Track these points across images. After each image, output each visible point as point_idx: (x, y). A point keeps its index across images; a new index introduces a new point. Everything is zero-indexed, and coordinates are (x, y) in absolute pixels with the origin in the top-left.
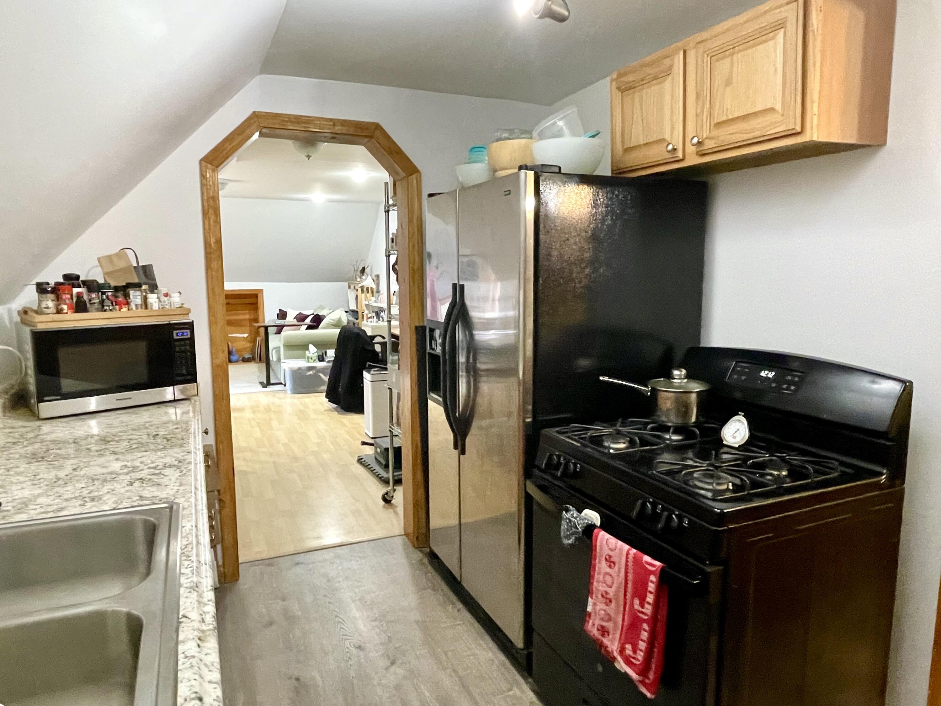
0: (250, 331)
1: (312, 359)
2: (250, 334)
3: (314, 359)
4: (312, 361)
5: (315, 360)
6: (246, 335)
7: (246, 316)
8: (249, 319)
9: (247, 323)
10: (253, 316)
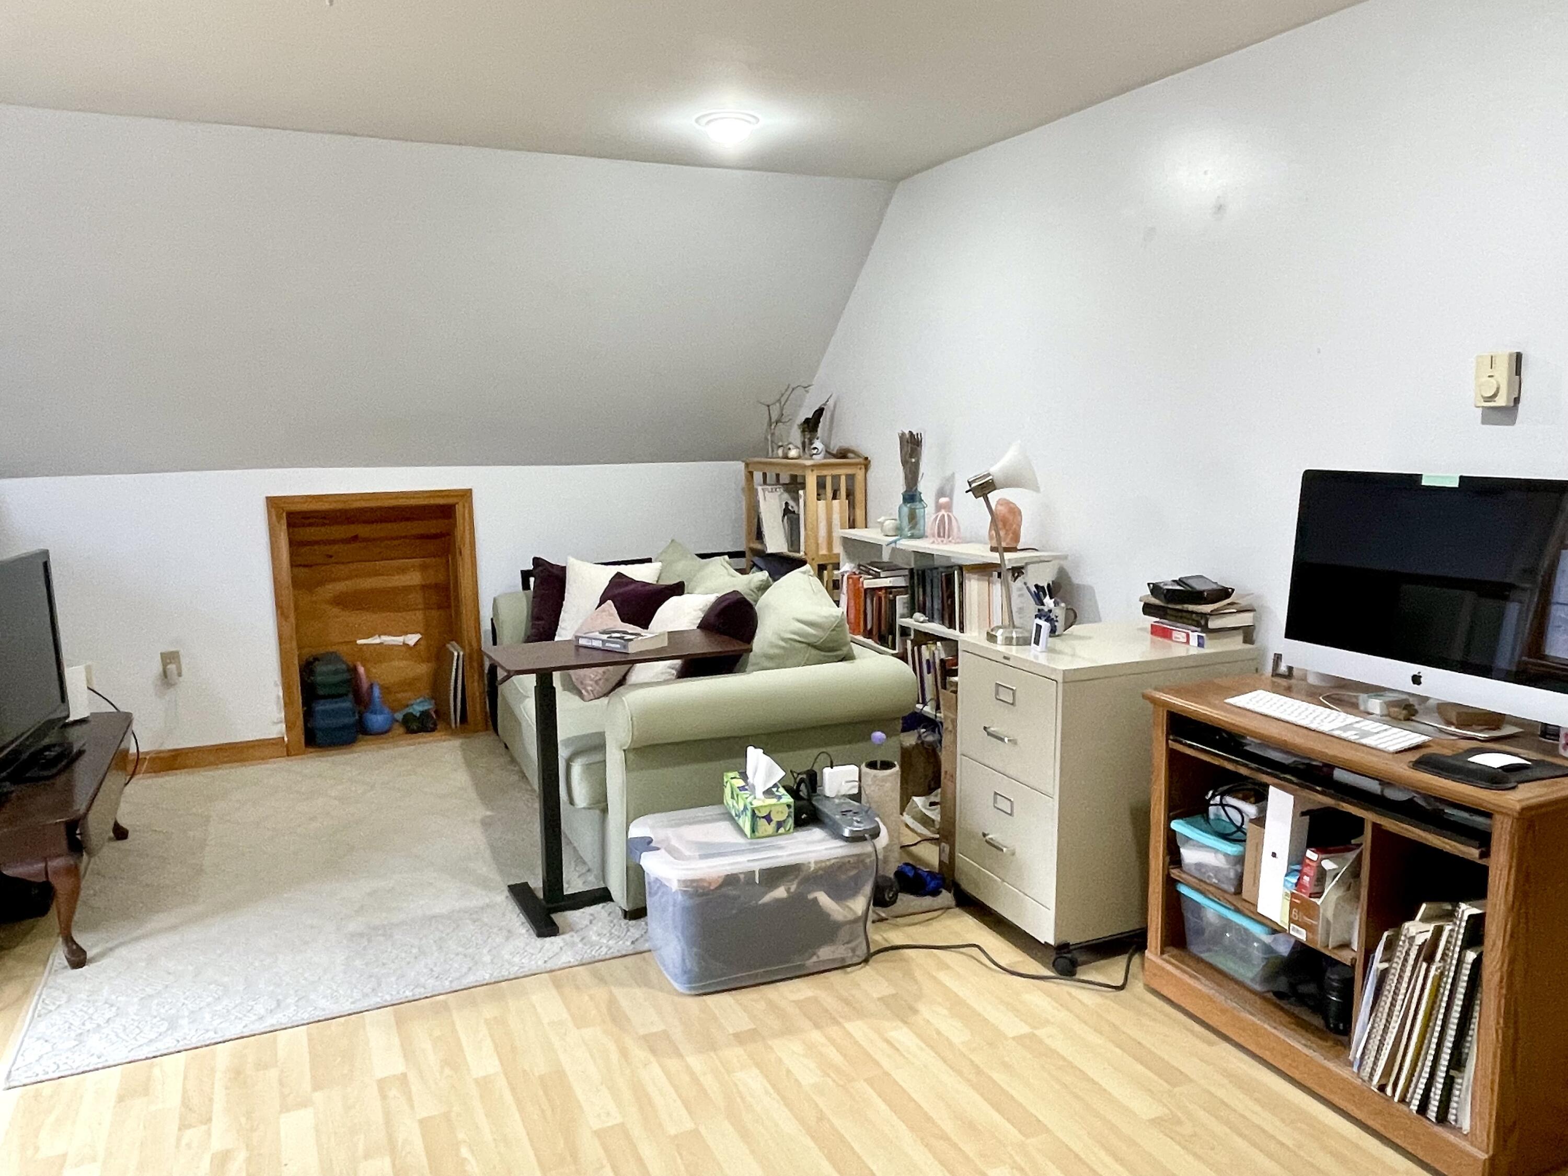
0: (427, 625)
1: (768, 818)
2: (426, 635)
3: (776, 818)
4: (770, 828)
5: (780, 824)
6: (412, 639)
7: (414, 578)
8: (424, 587)
9: (417, 598)
10: (435, 577)
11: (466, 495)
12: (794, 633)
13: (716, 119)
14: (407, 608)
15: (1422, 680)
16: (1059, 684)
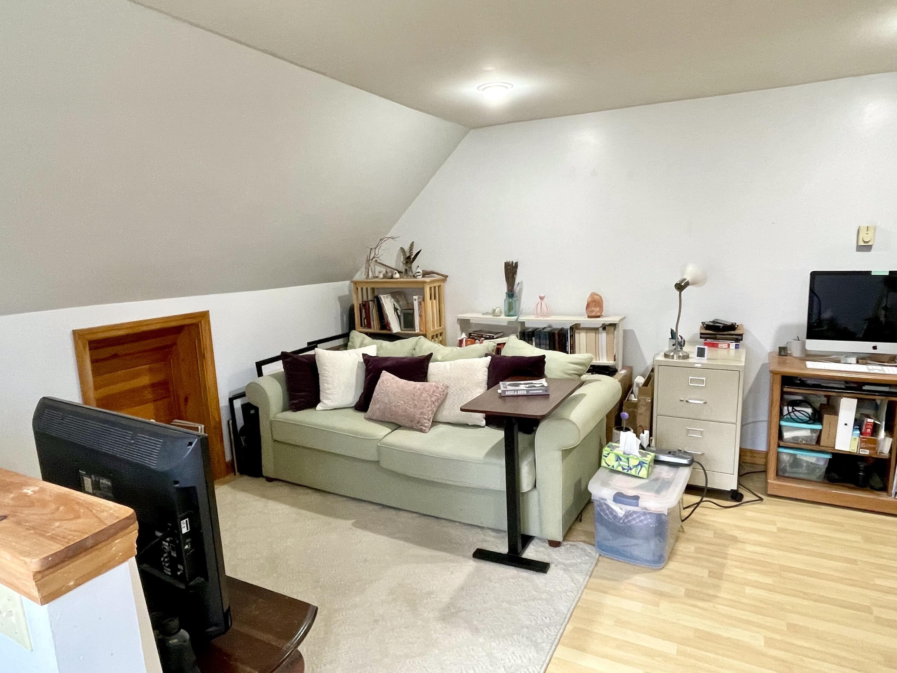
7: (145, 380)
8: (153, 386)
9: (148, 395)
10: (159, 377)
11: (205, 315)
12: (574, 370)
13: (491, 86)
14: (143, 402)
15: (877, 348)
16: (741, 373)
